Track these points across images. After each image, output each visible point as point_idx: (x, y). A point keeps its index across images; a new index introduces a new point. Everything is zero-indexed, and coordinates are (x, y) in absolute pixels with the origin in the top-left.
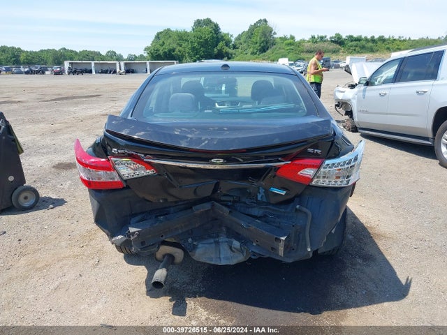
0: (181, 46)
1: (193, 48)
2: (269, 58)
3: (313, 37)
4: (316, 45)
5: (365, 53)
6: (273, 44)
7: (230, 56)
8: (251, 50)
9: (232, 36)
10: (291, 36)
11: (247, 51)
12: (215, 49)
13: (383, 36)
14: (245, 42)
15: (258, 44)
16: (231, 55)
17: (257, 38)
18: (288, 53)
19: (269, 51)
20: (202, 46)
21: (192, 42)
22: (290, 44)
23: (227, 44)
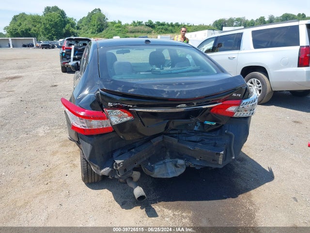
0: (35, 26)
1: (46, 29)
2: (105, 36)
3: (134, 22)
4: (136, 28)
5: (168, 33)
6: (107, 26)
7: (75, 34)
8: (91, 30)
9: (75, 20)
10: (119, 21)
11: (88, 31)
12: (64, 30)
13: (178, 23)
14: (85, 25)
15: (96, 26)
16: (77, 34)
17: (95, 22)
18: (118, 33)
19: (104, 31)
20: (53, 27)
21: (44, 24)
22: (119, 27)
23: (73, 25)
